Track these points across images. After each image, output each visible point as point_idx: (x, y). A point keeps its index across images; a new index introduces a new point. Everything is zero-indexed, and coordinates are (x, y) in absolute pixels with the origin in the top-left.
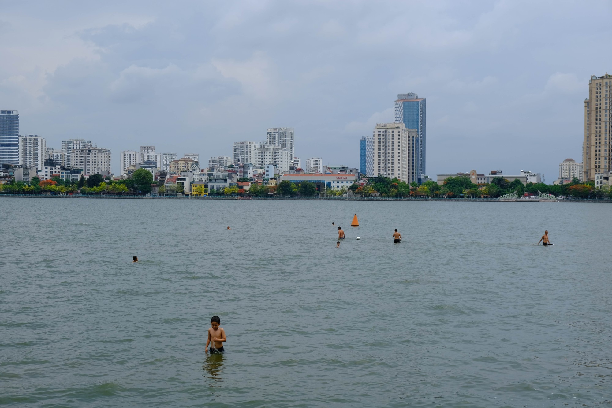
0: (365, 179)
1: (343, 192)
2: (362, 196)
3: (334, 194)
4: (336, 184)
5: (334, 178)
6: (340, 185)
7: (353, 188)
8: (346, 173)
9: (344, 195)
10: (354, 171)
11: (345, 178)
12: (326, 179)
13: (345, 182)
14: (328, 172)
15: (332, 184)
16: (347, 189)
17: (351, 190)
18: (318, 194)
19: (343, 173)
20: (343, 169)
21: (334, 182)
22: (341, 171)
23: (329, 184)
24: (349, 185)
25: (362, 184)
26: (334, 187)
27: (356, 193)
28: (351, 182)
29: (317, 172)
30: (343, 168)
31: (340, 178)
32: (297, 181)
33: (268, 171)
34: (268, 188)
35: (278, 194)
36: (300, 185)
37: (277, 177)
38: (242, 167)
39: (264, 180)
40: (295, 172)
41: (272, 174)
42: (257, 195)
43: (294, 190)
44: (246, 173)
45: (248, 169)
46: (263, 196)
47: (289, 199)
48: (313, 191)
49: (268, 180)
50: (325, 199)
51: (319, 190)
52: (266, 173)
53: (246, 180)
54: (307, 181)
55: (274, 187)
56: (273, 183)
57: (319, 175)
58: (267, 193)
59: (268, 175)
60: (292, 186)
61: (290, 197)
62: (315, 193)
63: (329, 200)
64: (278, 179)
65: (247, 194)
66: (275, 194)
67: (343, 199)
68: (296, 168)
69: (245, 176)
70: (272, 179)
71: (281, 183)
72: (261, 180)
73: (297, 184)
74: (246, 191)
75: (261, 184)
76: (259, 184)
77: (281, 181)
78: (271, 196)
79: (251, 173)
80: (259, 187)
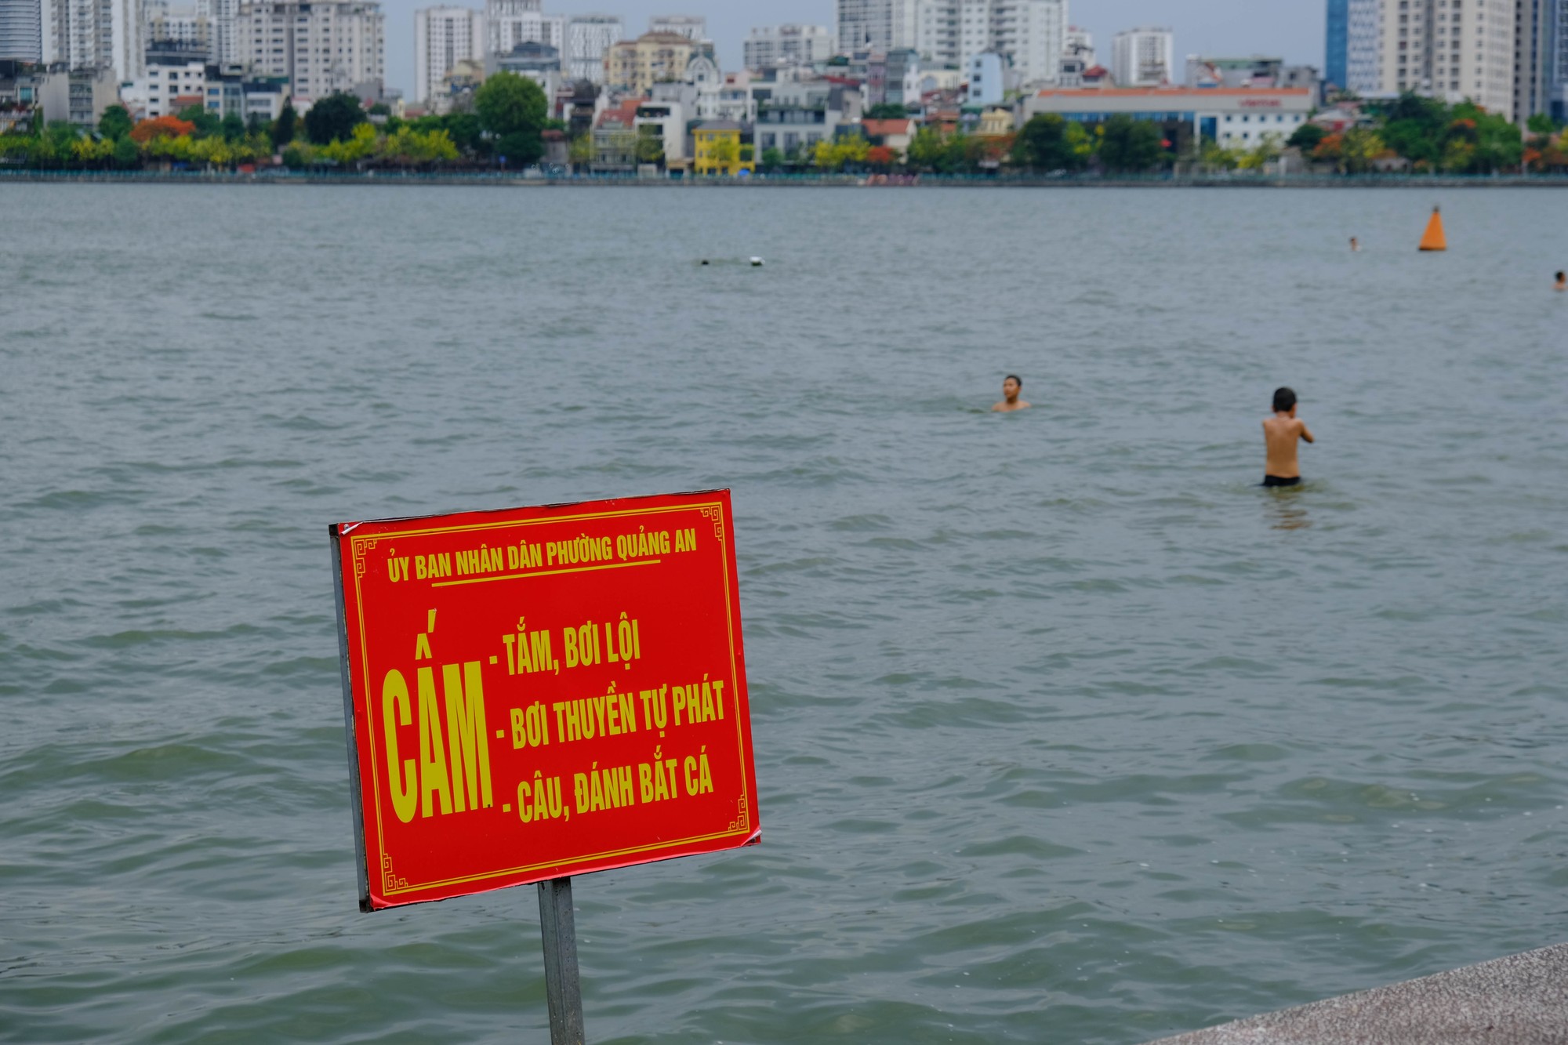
0: (1349, 106)
1: (1265, 155)
2: (1337, 171)
3: (1231, 164)
4: (1236, 127)
5: (1232, 102)
6: (1254, 127)
7: (1305, 139)
8: (1273, 85)
9: (1268, 169)
10: (1305, 76)
11: (1274, 103)
12: (1200, 108)
13: (1271, 120)
14: (1207, 80)
15: (1223, 127)
16: (1279, 144)
17: (1295, 150)
18: (1169, 165)
19: (1263, 83)
20: (1264, 68)
21: (1229, 119)
22: (1257, 75)
23: (1210, 127)
24: (1289, 127)
25: (1339, 125)
26: (1228, 135)
27: (1317, 160)
28: (1297, 119)
29: (1165, 82)
30: (1264, 63)
31: (1252, 103)
32: (1090, 115)
33: (977, 79)
34: (981, 144)
35: (1017, 163)
36: (1100, 130)
37: (1012, 99)
38: (880, 64)
39: (964, 111)
40: (1081, 81)
41: (992, 91)
42: (938, 171)
43: (1079, 149)
44: (897, 85)
45: (902, 70)
46: (961, 171)
47: (1060, 182)
48: (1151, 152)
49: (977, 111)
50: (1198, 184)
51: (1173, 149)
52: (973, 86)
53: (894, 112)
54: (1127, 115)
55: (1001, 140)
56: (998, 125)
57: (1171, 92)
58: (976, 161)
59: (977, 93)
60: (1073, 133)
61: (1062, 177)
62: (1158, 161)
63: (1211, 185)
64: (1017, 107)
65: (900, 165)
66: (1003, 164)
67: (1264, 184)
68: (1083, 65)
69: (892, 99)
70: (994, 108)
71: (1030, 126)
72: (951, 113)
73: (1090, 125)
74: (896, 154)
75: (952, 127)
76: (945, 127)
77: (1028, 116)
78: (991, 172)
79: (913, 86)
80: (945, 138)
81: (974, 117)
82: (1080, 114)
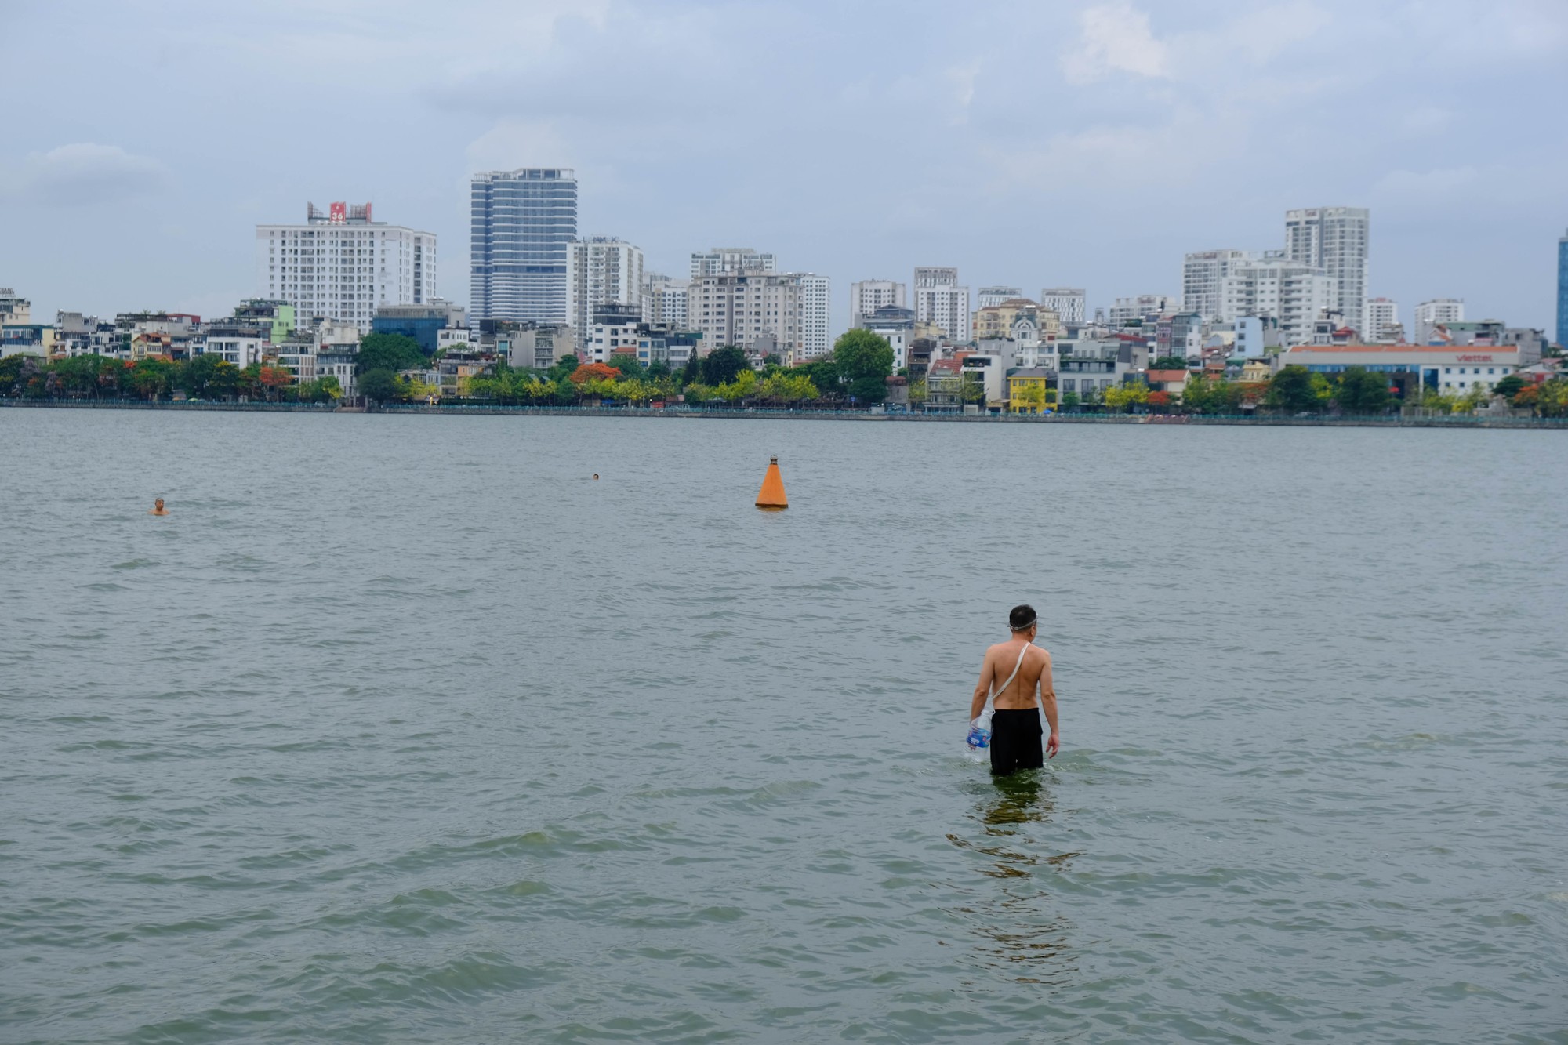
0: (1550, 361)
1: (1475, 401)
2: (1535, 415)
3: (1446, 408)
4: (1454, 378)
5: (1450, 357)
6: (1469, 378)
7: (1508, 387)
8: (1493, 343)
9: (1480, 411)
10: (1529, 337)
11: (1486, 358)
12: (1423, 363)
13: (1484, 371)
14: (1437, 339)
15: (1443, 378)
16: (1487, 392)
17: (1500, 396)
18: (1397, 409)
19: (1485, 342)
20: (1486, 330)
21: (1448, 371)
22: (1479, 336)
23: (1432, 379)
24: (1498, 377)
25: (1540, 377)
26: (1448, 385)
27: (1518, 406)
28: (1505, 371)
29: (1402, 340)
30: (1486, 326)
31: (1468, 359)
32: (1333, 366)
33: (1241, 337)
34: (1240, 390)
35: (1272, 407)
36: (1341, 380)
37: (1270, 354)
38: (1167, 325)
39: (1229, 363)
40: (1331, 339)
41: (1254, 347)
42: (1204, 412)
43: (1321, 395)
44: (1180, 343)
45: (1186, 330)
46: (1225, 412)
47: (1305, 422)
48: (1380, 397)
49: (1240, 364)
50: (1418, 425)
51: (1401, 396)
52: (1239, 343)
53: (1175, 364)
54: (1363, 367)
55: (1257, 386)
56: (1256, 374)
57: (1408, 349)
58: (1237, 404)
59: (1241, 349)
60: (1316, 382)
61: (1307, 418)
62: (1386, 405)
63: (1429, 425)
64: (1274, 360)
65: (1177, 406)
66: (1260, 406)
67: (1472, 425)
68: (1333, 327)
69: (1177, 352)
70: (1254, 361)
71: (1281, 375)
72: (1220, 365)
73: (1331, 377)
74: (1172, 398)
75: (1218, 376)
76: (1212, 376)
77: (1282, 367)
78: (1249, 412)
79: (1195, 343)
80: (1211, 385)
81: (1237, 368)
82: (1324, 366)
